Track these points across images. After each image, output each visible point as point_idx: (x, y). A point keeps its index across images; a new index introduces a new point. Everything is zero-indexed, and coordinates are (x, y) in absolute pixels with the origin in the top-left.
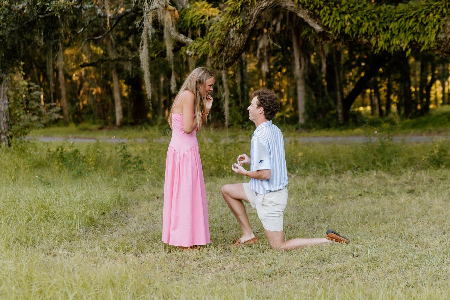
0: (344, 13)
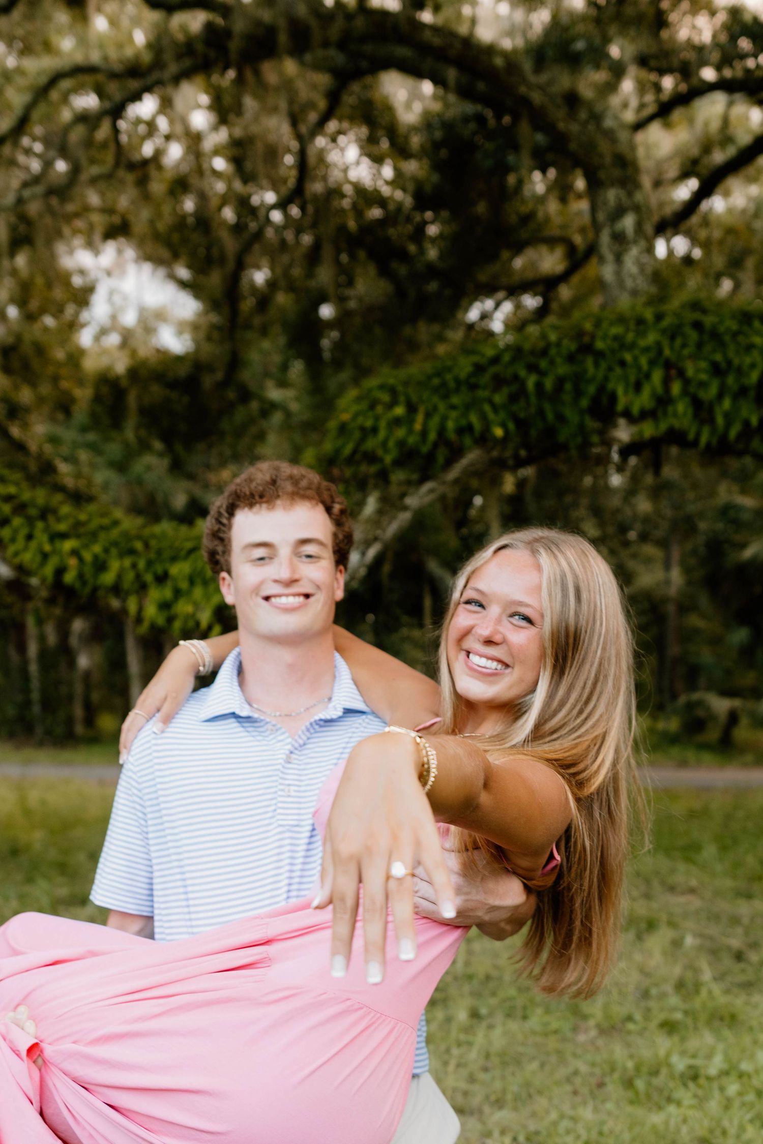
0: (64, 536)
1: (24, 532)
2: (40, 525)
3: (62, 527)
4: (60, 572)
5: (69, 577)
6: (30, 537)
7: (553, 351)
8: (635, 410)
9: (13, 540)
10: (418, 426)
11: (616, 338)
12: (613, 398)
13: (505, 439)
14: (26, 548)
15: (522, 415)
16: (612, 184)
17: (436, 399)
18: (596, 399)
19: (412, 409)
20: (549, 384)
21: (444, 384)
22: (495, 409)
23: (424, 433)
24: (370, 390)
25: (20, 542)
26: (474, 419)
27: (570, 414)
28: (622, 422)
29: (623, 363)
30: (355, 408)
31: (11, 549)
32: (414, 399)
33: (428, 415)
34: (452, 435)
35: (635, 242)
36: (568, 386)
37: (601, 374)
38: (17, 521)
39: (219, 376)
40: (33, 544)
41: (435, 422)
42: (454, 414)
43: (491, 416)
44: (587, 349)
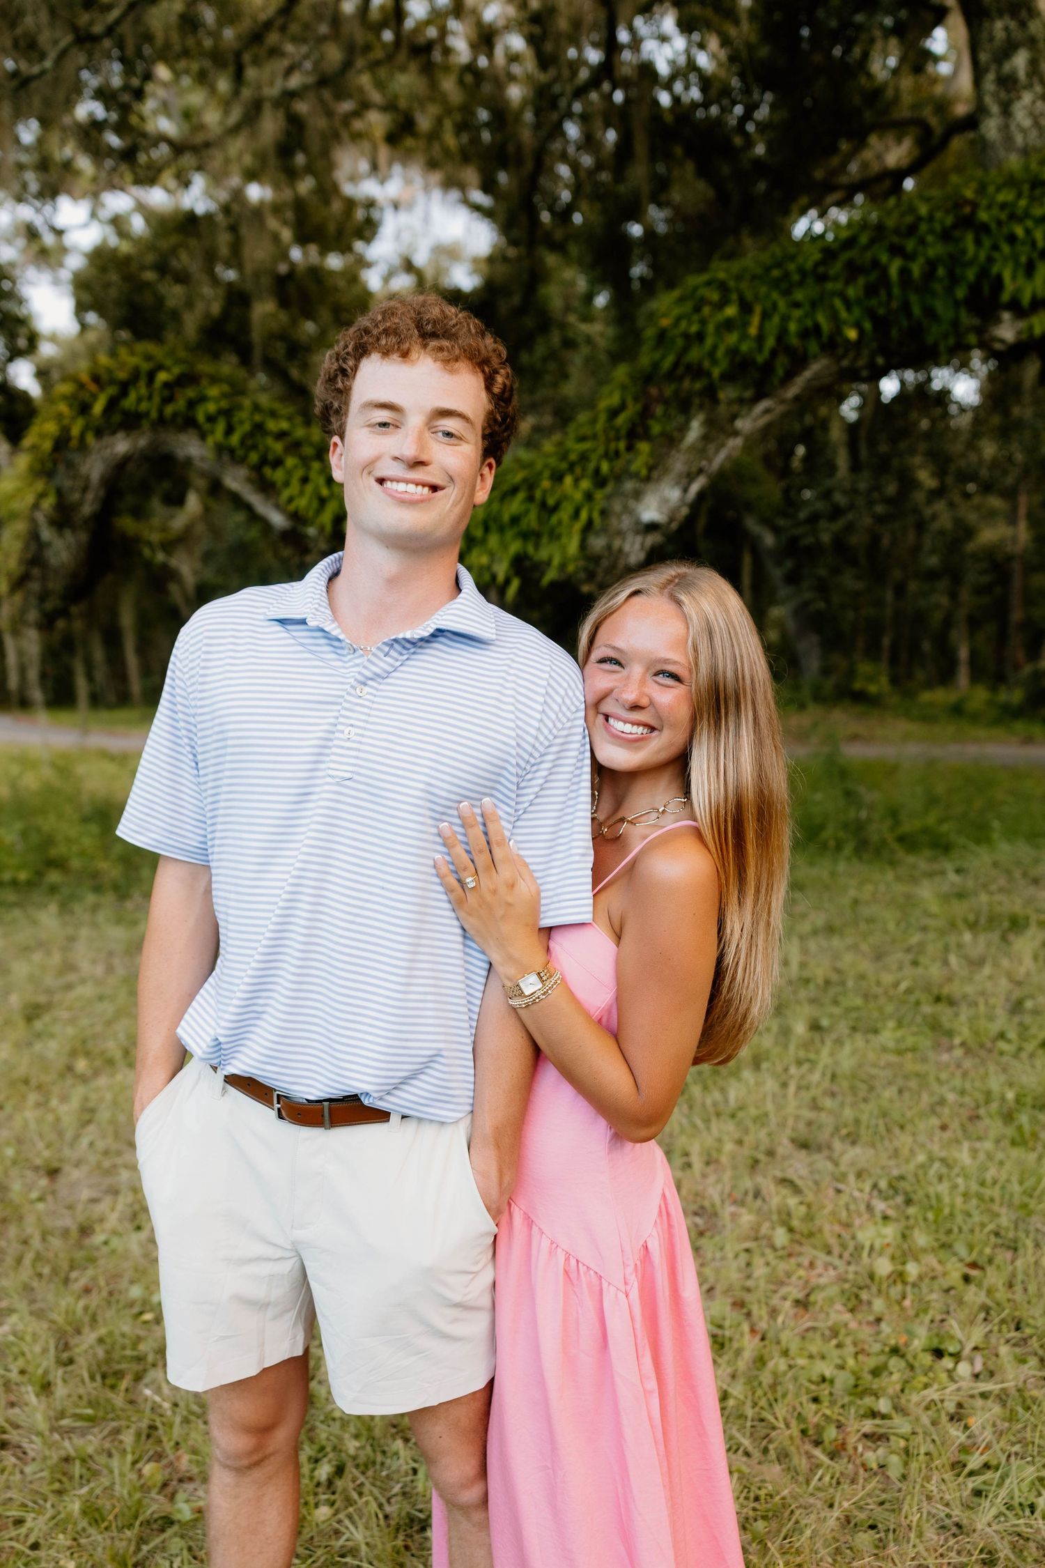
1: (299, 473)
2: (315, 466)
6: (305, 480)
7: (923, 227)
8: (1026, 299)
9: (287, 484)
10: (753, 330)
11: (1003, 206)
12: (998, 283)
13: (859, 343)
14: (302, 493)
15: (881, 311)
16: (1001, 14)
17: (775, 295)
18: (975, 289)
19: (746, 308)
20: (916, 269)
21: (786, 275)
22: (848, 305)
23: (760, 338)
24: (696, 289)
25: (295, 487)
26: (821, 318)
27: (942, 307)
28: (1006, 316)
29: (1012, 239)
30: (676, 311)
31: (286, 494)
32: (749, 296)
33: (766, 316)
34: (794, 341)
35: (1029, 86)
36: (941, 272)
37: (982, 256)
38: (290, 462)
40: (309, 488)
41: (776, 320)
42: (797, 313)
43: (844, 314)
44: (968, 222)
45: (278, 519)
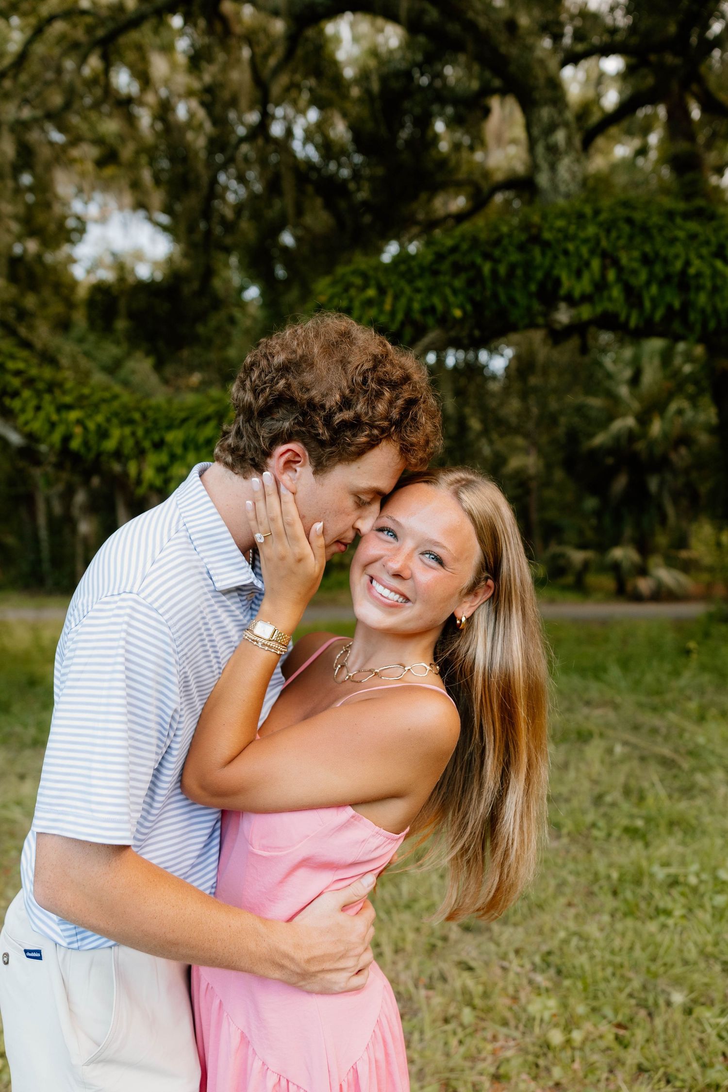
0: (69, 407)
1: (33, 403)
2: (47, 397)
3: (68, 399)
4: (67, 439)
5: (75, 444)
6: (38, 408)
7: (506, 241)
8: (577, 293)
9: (23, 410)
10: (388, 307)
11: (560, 230)
12: (558, 282)
13: (461, 321)
14: (35, 418)
15: (478, 298)
16: (545, 104)
17: (403, 284)
18: (542, 285)
19: (382, 291)
20: (502, 270)
21: (410, 270)
22: (455, 292)
23: (393, 313)
24: (344, 276)
25: (29, 414)
26: (437, 301)
27: (520, 297)
28: (563, 306)
29: (566, 253)
30: (330, 291)
31: (22, 419)
32: (384, 282)
33: (396, 298)
34: (417, 316)
35: (567, 152)
36: (519, 272)
37: (547, 262)
38: (26, 393)
39: (195, 285)
40: (42, 415)
41: (403, 301)
42: (419, 297)
43: (451, 299)
44: (536, 239)
45: (15, 438)
